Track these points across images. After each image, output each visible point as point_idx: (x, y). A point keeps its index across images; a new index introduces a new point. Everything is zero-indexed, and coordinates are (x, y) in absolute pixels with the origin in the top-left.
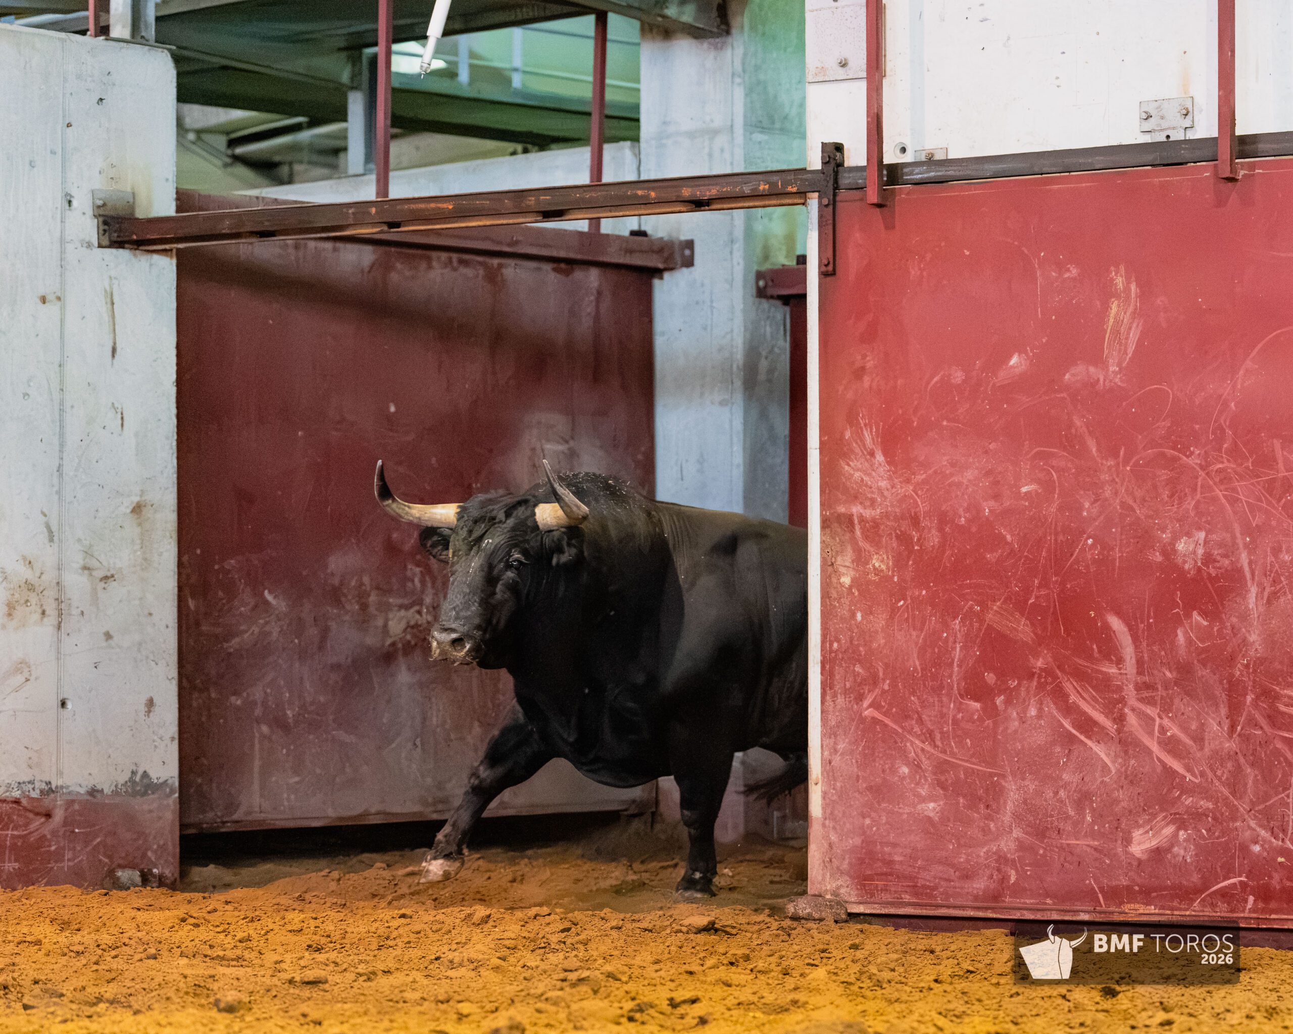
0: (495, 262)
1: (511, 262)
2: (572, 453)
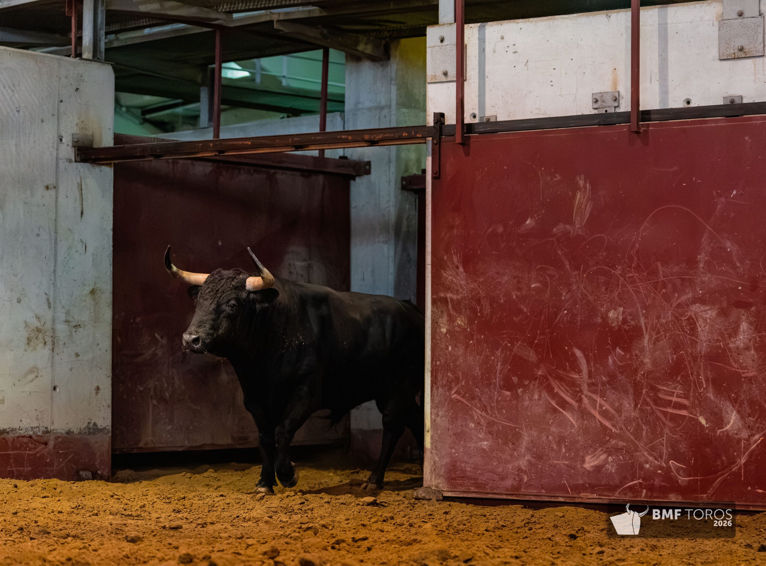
0: (272, 171)
1: (280, 171)
2: (309, 267)
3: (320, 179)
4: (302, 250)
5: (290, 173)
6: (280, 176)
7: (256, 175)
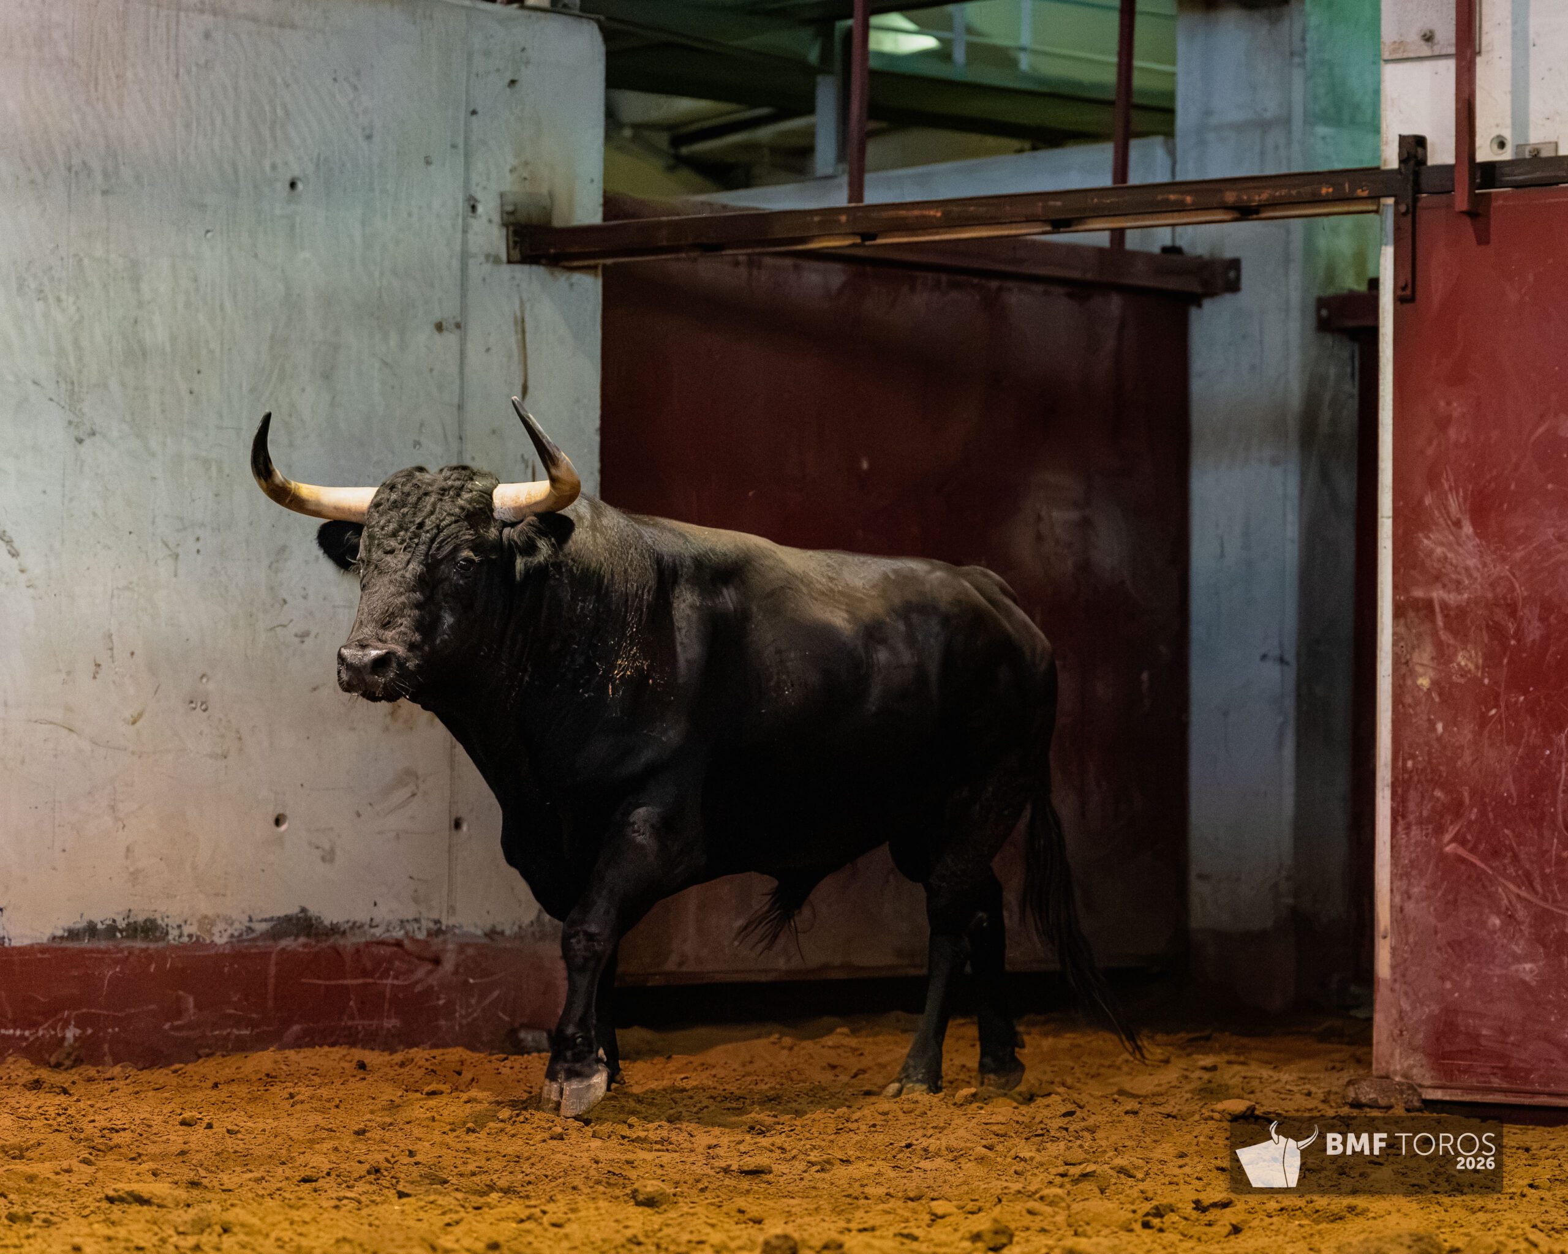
0: (994, 284)
1: (1015, 285)
2: (1086, 523)
3: (1115, 304)
4: (1068, 481)
5: (1038, 288)
6: (1015, 297)
7: (954, 295)
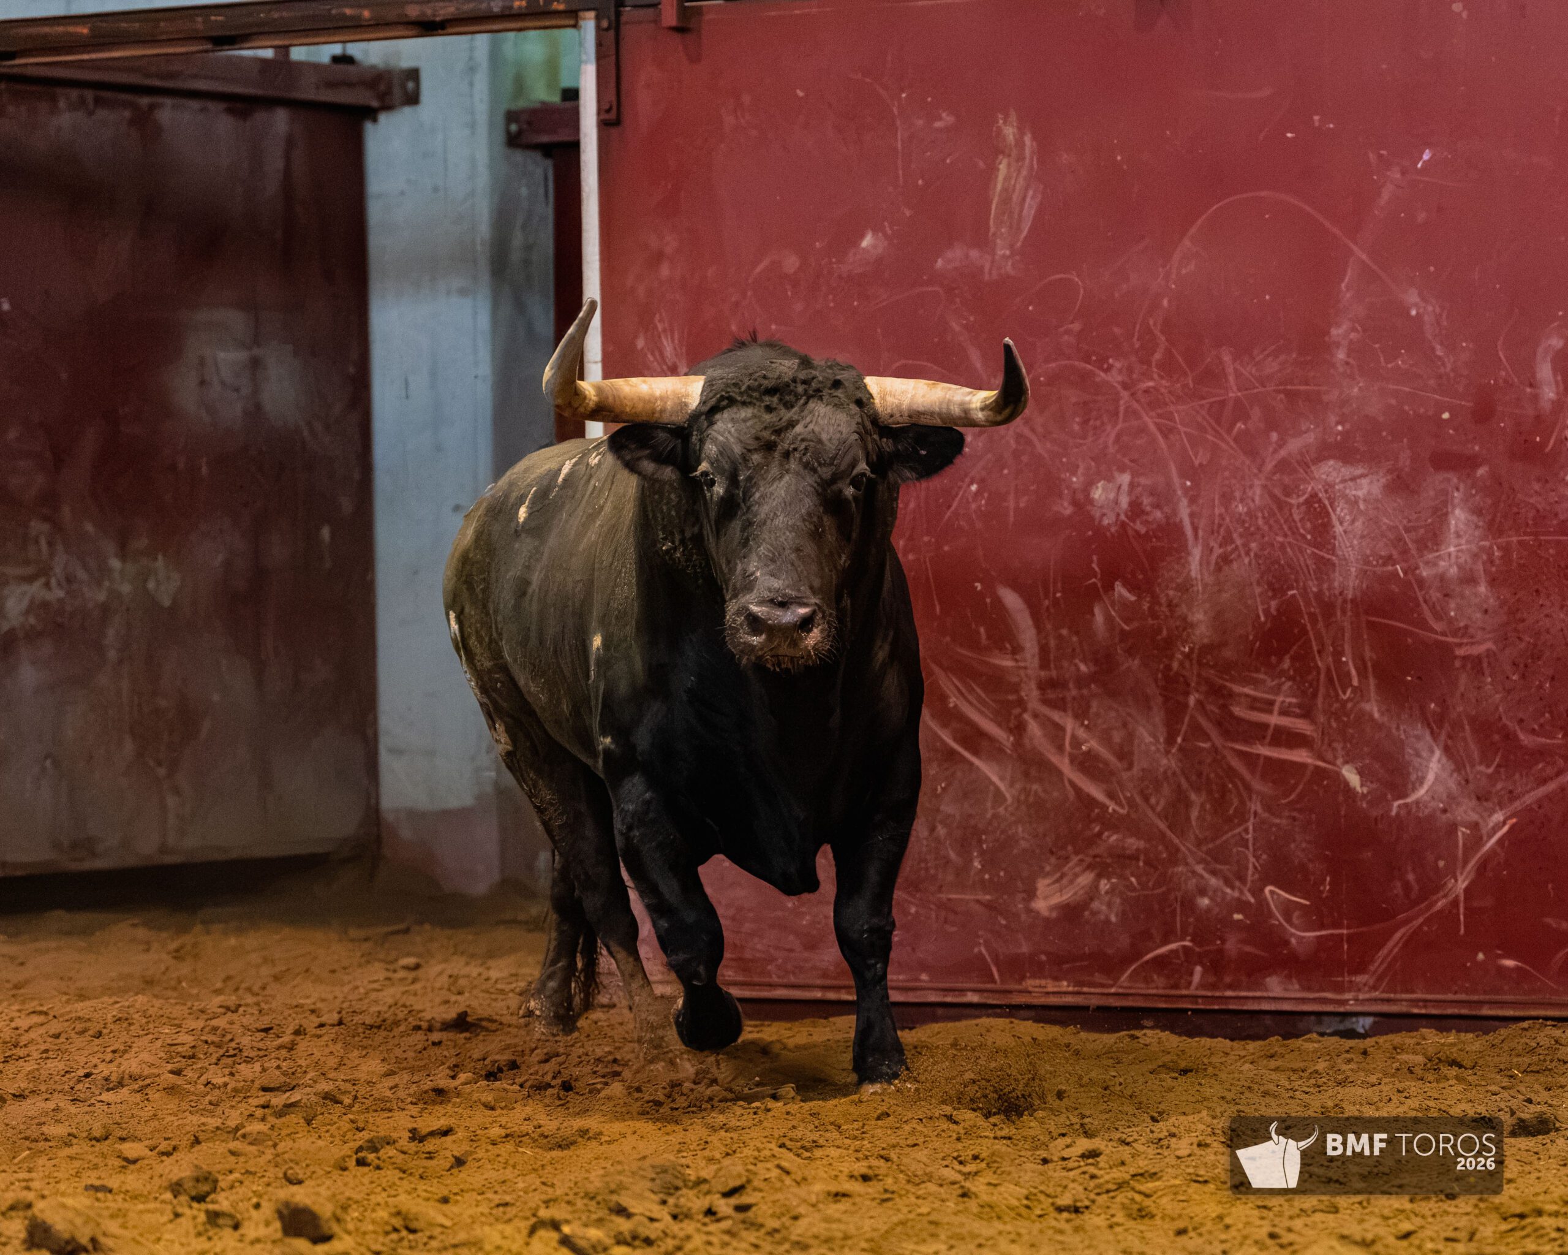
0: (145, 101)
1: (168, 101)
2: (255, 364)
3: (281, 120)
4: (236, 320)
5: (195, 104)
6: (168, 113)
7: (102, 114)
